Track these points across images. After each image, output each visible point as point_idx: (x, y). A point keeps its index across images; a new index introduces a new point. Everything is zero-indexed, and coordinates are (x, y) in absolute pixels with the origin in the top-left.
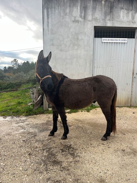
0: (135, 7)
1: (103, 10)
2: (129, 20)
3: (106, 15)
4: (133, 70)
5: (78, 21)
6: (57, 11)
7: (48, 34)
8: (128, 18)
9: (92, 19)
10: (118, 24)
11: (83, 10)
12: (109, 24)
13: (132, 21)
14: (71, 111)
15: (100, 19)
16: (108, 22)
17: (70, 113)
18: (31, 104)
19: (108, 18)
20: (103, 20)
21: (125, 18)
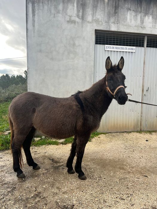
0: (144, 9)
1: (106, 9)
2: (137, 25)
3: (109, 16)
4: (143, 86)
5: (74, 22)
6: (46, 7)
7: (34, 37)
8: (136, 22)
9: (93, 20)
10: (124, 28)
11: (81, 8)
12: (114, 28)
13: (141, 26)
14: (66, 141)
15: (103, 21)
16: (113, 25)
17: (66, 144)
18: (9, 133)
19: (112, 20)
20: (106, 22)
21: (133, 22)
